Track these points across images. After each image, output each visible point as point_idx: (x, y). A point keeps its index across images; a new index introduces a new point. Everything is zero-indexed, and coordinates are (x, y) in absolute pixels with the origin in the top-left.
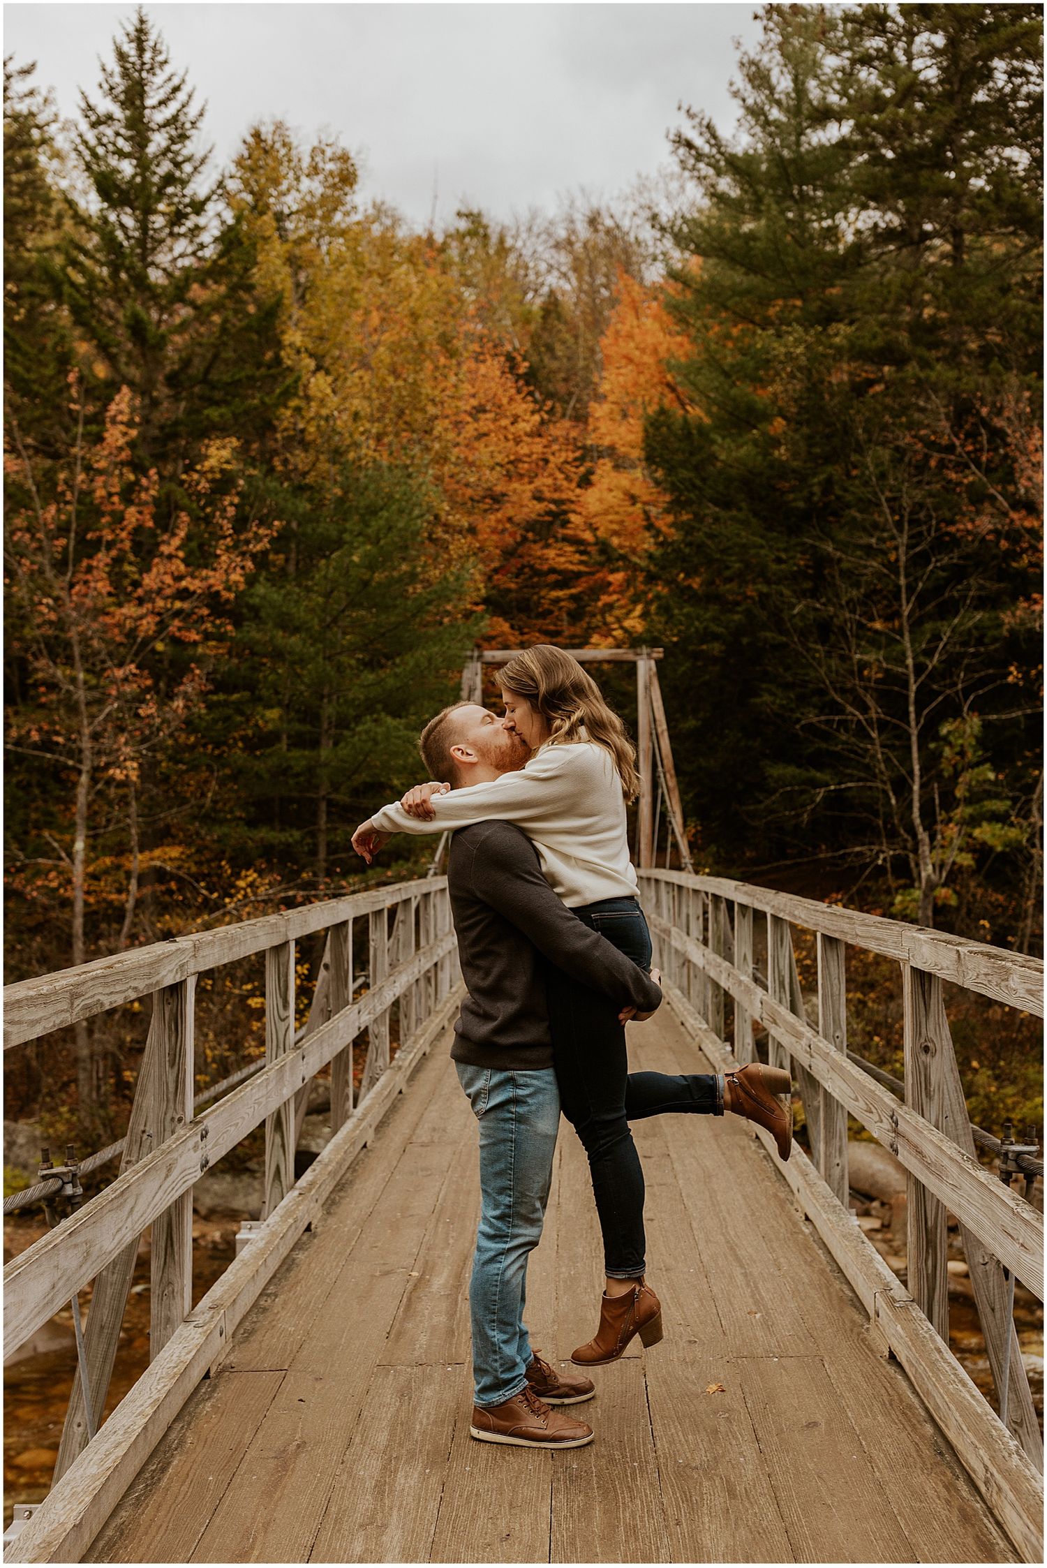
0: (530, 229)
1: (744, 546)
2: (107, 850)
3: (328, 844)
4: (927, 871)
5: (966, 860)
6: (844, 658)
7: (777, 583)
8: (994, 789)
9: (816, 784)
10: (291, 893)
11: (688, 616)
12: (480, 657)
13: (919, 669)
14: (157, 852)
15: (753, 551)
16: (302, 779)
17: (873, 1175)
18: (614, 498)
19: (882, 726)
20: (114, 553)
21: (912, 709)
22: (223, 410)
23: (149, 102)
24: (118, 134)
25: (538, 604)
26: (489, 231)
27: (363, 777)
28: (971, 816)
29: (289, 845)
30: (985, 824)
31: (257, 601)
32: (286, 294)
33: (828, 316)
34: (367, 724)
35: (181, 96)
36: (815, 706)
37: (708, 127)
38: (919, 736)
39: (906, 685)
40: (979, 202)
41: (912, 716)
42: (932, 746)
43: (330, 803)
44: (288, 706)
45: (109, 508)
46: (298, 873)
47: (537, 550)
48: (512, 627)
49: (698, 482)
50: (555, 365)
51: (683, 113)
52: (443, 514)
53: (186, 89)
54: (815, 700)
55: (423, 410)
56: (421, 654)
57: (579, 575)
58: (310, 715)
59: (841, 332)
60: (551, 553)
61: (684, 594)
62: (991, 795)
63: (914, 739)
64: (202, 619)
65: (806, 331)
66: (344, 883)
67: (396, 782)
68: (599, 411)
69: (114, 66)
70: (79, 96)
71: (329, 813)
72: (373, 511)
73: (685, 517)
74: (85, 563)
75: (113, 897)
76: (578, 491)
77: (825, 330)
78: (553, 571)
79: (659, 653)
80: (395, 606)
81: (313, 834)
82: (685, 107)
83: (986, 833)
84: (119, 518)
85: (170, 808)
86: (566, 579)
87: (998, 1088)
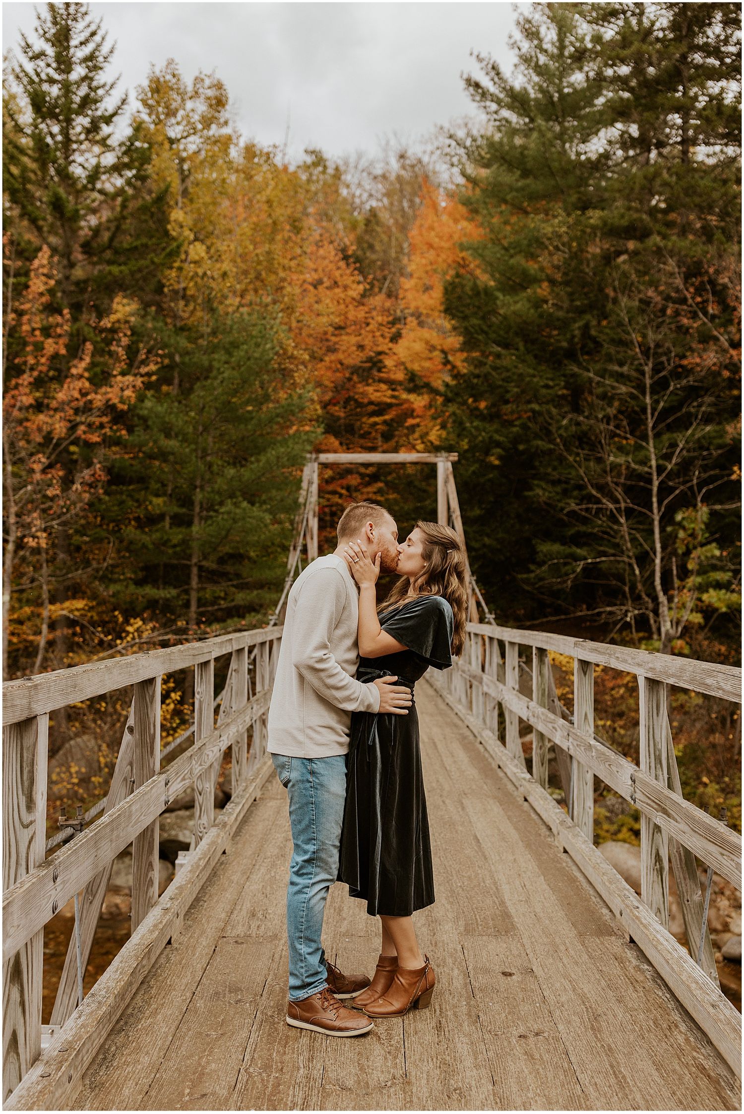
0: (356, 167)
1: (521, 375)
2: (29, 602)
3: (199, 600)
4: (666, 626)
5: (697, 618)
6: (600, 460)
7: (547, 403)
8: (719, 563)
9: (576, 558)
10: (166, 637)
11: (477, 428)
12: (317, 458)
13: (660, 469)
14: (67, 604)
15: (528, 379)
16: (178, 549)
17: (628, 870)
18: (418, 347)
19: (629, 513)
20: (35, 374)
21: (655, 500)
22: (123, 268)
23: (73, 43)
24: (48, 65)
25: (361, 428)
26: (328, 164)
27: (227, 549)
28: (700, 584)
29: (168, 600)
30: (711, 591)
31: (145, 412)
32: (173, 185)
33: (585, 205)
34: (228, 506)
35: (97, 38)
36: (575, 498)
37: (493, 68)
38: (660, 521)
39: (650, 482)
40: (705, 113)
41: (655, 505)
42: (669, 529)
43: (201, 568)
44: (171, 495)
45: (32, 339)
46: (174, 621)
47: (361, 388)
48: (341, 444)
49: (485, 328)
50: (374, 257)
51: (473, 59)
52: (290, 350)
53: (100, 33)
54: (575, 493)
55: (276, 273)
56: (271, 454)
57: (390, 406)
58: (186, 501)
59: (595, 216)
60: (370, 389)
61: (475, 413)
62: (715, 568)
63: (656, 523)
64: (102, 426)
65: (569, 215)
66: (208, 630)
67: (252, 554)
68: (408, 284)
69: (47, 15)
70: (20, 37)
71: (200, 577)
72: (235, 345)
73: (476, 354)
74: (13, 382)
75: (31, 638)
76: (391, 345)
77: (583, 213)
78: (371, 403)
79: (454, 456)
80: (252, 418)
81: (187, 592)
82: (476, 53)
83: (712, 597)
84: (39, 348)
85: (77, 570)
86: (382, 408)
87: (725, 799)
